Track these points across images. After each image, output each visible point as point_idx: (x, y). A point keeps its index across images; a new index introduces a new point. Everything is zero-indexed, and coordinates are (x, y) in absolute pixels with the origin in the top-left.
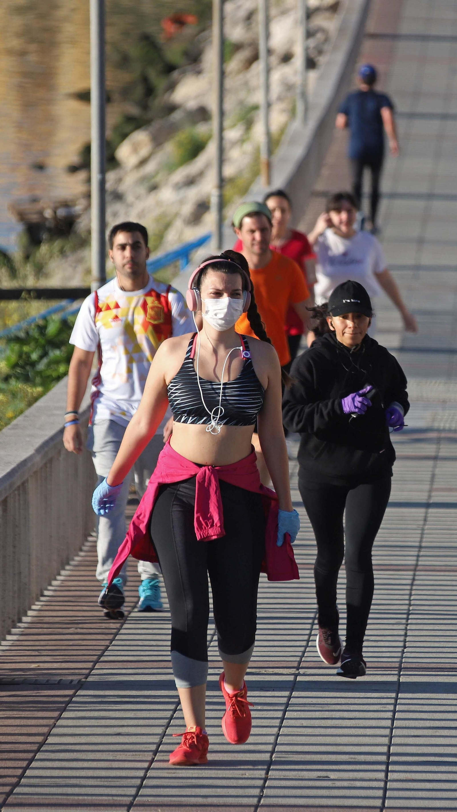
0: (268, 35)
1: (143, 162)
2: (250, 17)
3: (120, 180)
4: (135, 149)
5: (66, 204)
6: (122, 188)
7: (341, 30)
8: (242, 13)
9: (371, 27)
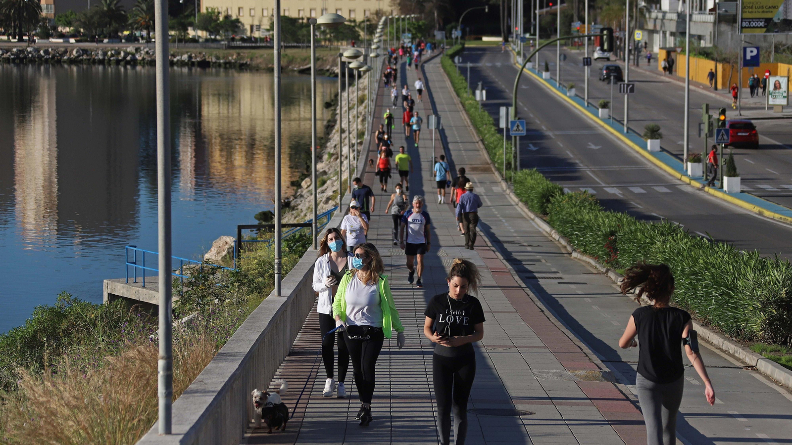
0: (341, 151)
1: (308, 186)
2: (335, 146)
3: (302, 192)
4: (306, 183)
5: (287, 198)
6: (303, 194)
7: (364, 149)
8: (333, 145)
9: (371, 149)
